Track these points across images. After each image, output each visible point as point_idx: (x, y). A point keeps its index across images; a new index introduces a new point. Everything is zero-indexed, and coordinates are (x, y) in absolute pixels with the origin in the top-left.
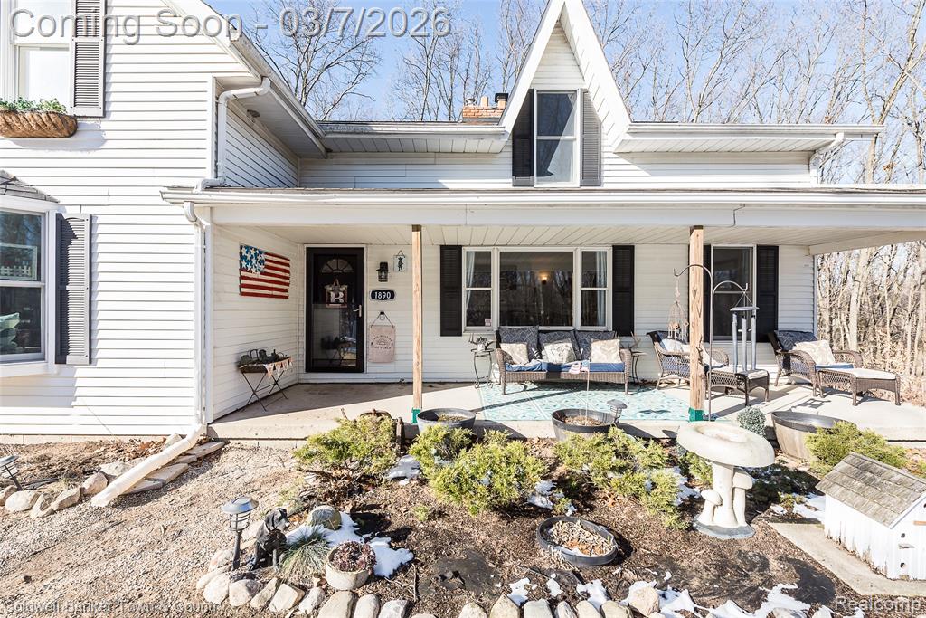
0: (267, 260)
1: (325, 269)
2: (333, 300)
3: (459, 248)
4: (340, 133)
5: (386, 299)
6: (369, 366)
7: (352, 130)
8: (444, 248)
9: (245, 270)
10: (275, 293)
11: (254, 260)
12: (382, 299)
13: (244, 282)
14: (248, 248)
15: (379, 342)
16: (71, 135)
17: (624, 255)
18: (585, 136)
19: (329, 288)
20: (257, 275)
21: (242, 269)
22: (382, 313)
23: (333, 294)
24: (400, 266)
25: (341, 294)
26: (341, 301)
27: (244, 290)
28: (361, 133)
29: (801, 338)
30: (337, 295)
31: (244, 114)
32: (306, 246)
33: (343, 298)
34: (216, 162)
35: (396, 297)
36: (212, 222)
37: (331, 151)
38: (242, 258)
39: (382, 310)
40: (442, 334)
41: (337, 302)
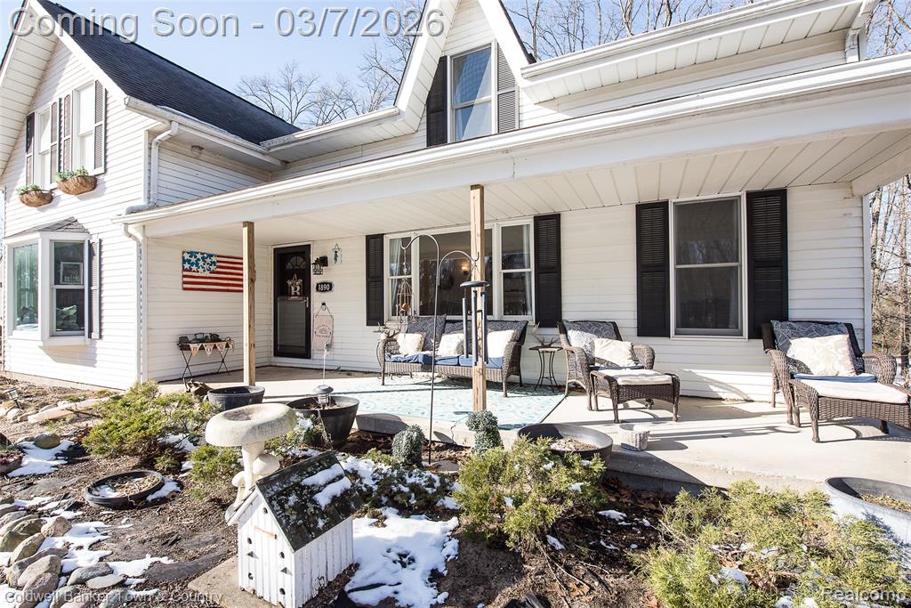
0: (218, 261)
1: (289, 266)
2: (293, 293)
3: (381, 236)
4: (277, 146)
5: (326, 290)
6: (315, 354)
7: (282, 142)
8: (369, 238)
9: (186, 270)
10: (230, 288)
11: (201, 263)
12: (323, 291)
13: (185, 279)
14: (192, 254)
15: (321, 331)
16: (94, 188)
17: (548, 226)
18: (500, 93)
19: (290, 283)
20: (207, 274)
21: (184, 270)
22: (324, 304)
23: (293, 288)
24: (336, 259)
25: (298, 288)
26: (298, 293)
27: (186, 286)
28: (288, 143)
29: (811, 331)
30: (296, 289)
31: (188, 150)
32: (274, 247)
33: (300, 291)
34: (149, 191)
35: (334, 288)
36: (144, 236)
37: (287, 162)
38: (184, 261)
39: (324, 301)
40: (367, 325)
41: (296, 294)
